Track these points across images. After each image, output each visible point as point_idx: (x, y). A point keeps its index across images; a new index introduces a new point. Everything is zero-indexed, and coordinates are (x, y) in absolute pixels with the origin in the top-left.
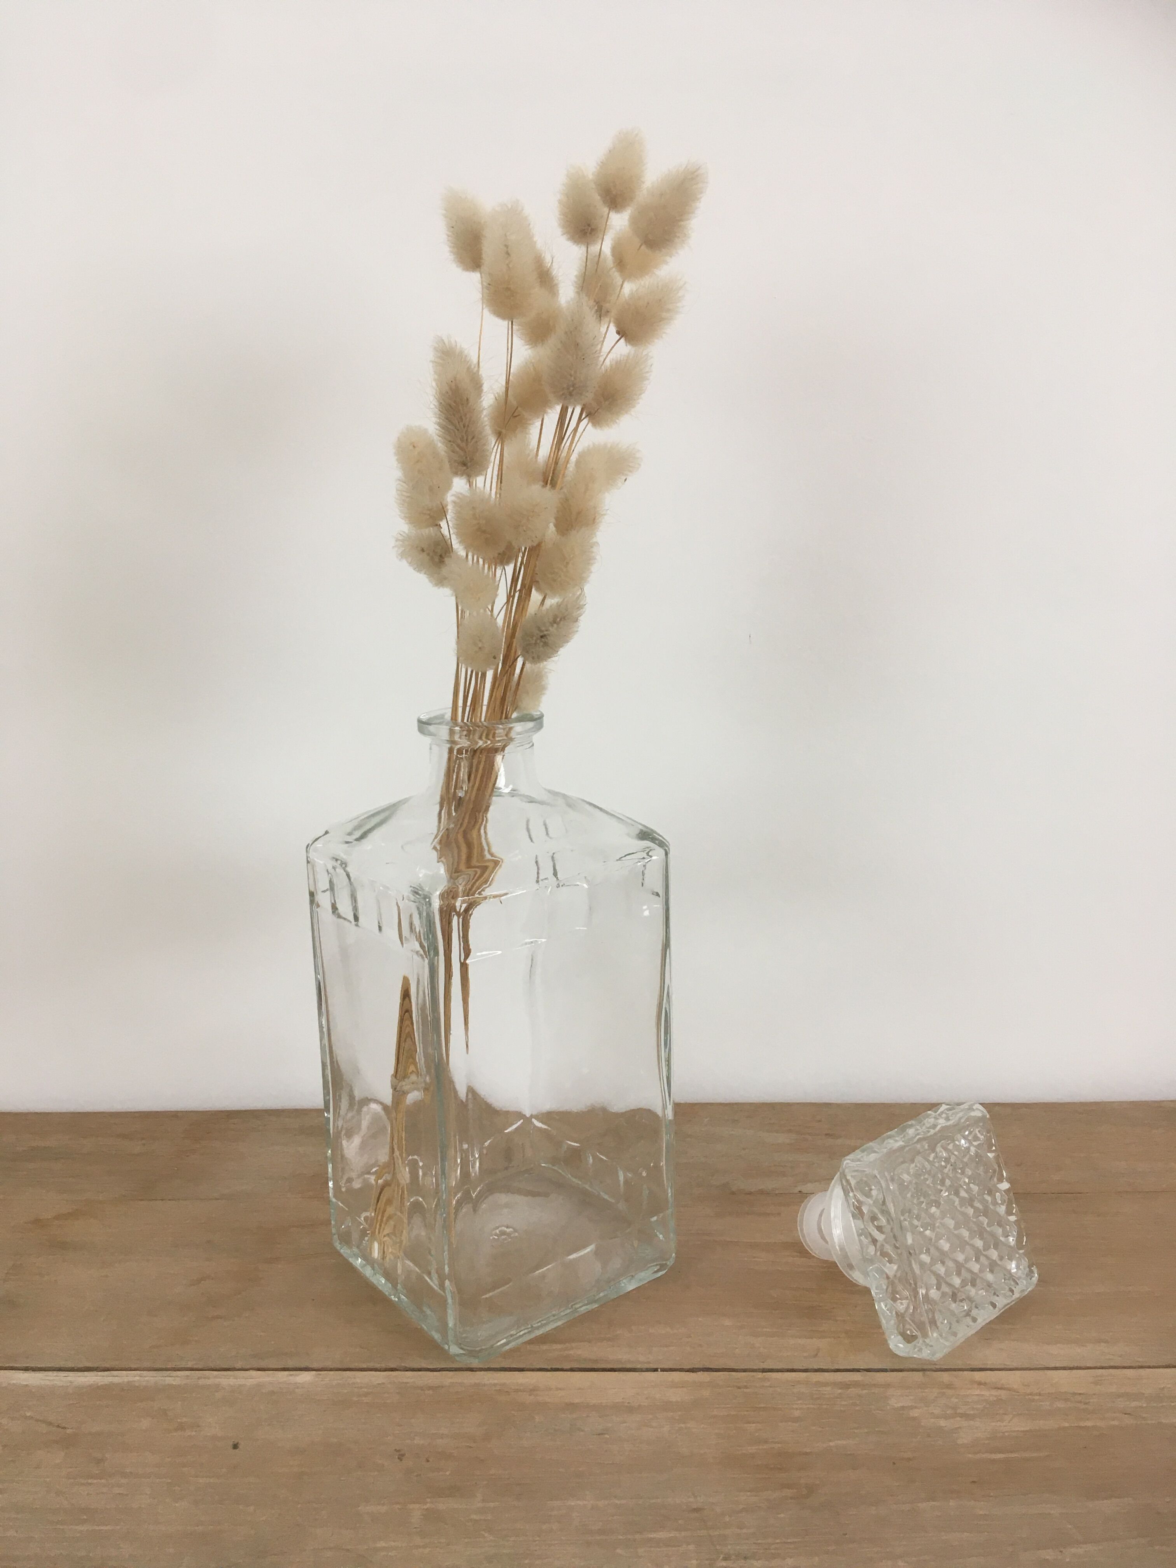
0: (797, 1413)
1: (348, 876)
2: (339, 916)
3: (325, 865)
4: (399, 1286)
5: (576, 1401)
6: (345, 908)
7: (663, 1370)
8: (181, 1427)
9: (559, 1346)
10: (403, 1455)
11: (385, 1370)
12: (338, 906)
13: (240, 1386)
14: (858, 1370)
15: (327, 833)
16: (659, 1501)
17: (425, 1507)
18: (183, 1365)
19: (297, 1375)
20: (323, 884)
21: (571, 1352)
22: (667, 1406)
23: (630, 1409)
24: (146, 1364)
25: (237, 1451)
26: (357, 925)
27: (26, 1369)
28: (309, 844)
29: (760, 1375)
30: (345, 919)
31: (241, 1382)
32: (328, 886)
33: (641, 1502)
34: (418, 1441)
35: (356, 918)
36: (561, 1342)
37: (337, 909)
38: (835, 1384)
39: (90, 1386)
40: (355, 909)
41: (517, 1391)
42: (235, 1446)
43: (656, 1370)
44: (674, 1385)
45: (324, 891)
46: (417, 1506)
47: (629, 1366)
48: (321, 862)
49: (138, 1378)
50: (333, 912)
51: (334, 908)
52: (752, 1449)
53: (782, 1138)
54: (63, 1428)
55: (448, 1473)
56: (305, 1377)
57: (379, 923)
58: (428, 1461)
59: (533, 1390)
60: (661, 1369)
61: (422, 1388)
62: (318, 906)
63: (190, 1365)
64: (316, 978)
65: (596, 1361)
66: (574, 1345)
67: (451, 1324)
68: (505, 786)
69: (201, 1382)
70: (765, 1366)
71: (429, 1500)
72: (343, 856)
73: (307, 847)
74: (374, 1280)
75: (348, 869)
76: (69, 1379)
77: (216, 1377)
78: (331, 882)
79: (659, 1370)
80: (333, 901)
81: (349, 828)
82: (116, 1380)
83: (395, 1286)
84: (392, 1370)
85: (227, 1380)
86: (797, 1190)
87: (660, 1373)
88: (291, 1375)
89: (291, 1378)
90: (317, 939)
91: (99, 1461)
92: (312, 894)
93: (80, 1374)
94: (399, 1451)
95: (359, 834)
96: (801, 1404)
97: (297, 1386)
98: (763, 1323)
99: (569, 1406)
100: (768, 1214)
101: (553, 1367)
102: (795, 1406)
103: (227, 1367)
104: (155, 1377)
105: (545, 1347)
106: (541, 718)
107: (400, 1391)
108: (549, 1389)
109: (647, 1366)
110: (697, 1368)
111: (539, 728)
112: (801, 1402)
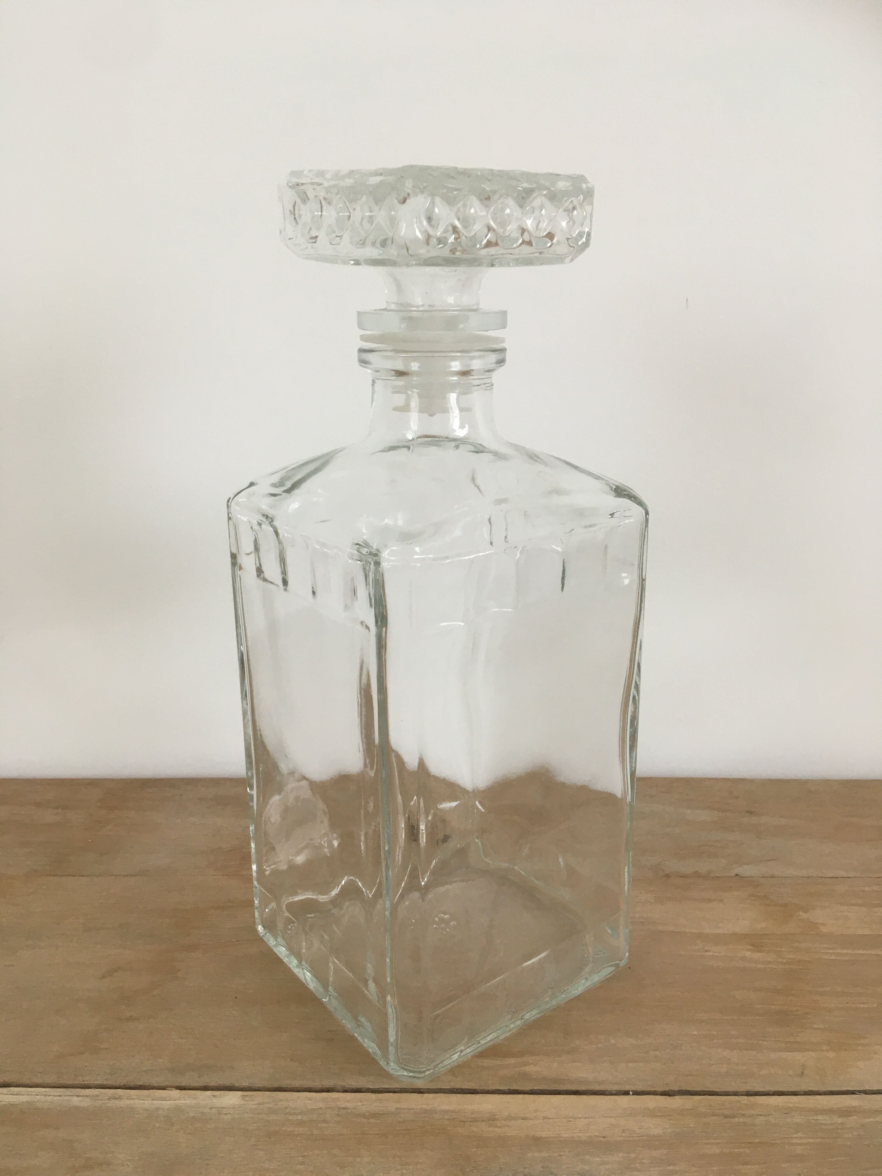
0: (799, 1150)
1: (277, 533)
2: (265, 580)
3: (250, 522)
4: (330, 988)
5: (544, 1134)
6: (272, 571)
7: (636, 1093)
9: (512, 1061)
12: (264, 568)
13: (158, 1109)
14: (853, 1093)
15: (252, 484)
19: (220, 1096)
20: (247, 546)
21: (527, 1069)
24: (51, 1079)
26: (285, 590)
28: (230, 498)
29: (745, 1099)
30: (272, 583)
32: (251, 548)
35: (285, 582)
37: (262, 572)
38: (830, 1111)
40: (284, 572)
41: (475, 1120)
43: (626, 1093)
44: (652, 1114)
45: (248, 554)
47: (597, 1088)
48: (245, 519)
50: (258, 576)
51: (259, 571)
56: (232, 1099)
57: (313, 588)
59: (492, 1119)
60: (632, 1091)
61: (363, 1116)
62: (241, 568)
64: (239, 648)
65: (557, 1081)
67: (392, 1039)
68: (460, 428)
69: (112, 1104)
72: (271, 512)
73: (228, 501)
74: (301, 976)
75: (275, 523)
78: (256, 542)
79: (631, 1093)
80: (258, 565)
81: (276, 479)
83: (326, 987)
84: (328, 1090)
86: (733, 873)
88: (214, 1096)
89: (214, 1100)
90: (240, 605)
92: (234, 556)
95: (289, 484)
96: (801, 1138)
97: (220, 1111)
98: (733, 1032)
99: (537, 1141)
100: (710, 901)
101: (511, 1088)
102: (794, 1141)
103: (141, 1084)
104: (60, 1096)
105: (498, 1062)
106: (503, 350)
107: (339, 1119)
108: (509, 1118)
109: (615, 1088)
110: (674, 1091)
111: (501, 362)
112: (800, 1134)
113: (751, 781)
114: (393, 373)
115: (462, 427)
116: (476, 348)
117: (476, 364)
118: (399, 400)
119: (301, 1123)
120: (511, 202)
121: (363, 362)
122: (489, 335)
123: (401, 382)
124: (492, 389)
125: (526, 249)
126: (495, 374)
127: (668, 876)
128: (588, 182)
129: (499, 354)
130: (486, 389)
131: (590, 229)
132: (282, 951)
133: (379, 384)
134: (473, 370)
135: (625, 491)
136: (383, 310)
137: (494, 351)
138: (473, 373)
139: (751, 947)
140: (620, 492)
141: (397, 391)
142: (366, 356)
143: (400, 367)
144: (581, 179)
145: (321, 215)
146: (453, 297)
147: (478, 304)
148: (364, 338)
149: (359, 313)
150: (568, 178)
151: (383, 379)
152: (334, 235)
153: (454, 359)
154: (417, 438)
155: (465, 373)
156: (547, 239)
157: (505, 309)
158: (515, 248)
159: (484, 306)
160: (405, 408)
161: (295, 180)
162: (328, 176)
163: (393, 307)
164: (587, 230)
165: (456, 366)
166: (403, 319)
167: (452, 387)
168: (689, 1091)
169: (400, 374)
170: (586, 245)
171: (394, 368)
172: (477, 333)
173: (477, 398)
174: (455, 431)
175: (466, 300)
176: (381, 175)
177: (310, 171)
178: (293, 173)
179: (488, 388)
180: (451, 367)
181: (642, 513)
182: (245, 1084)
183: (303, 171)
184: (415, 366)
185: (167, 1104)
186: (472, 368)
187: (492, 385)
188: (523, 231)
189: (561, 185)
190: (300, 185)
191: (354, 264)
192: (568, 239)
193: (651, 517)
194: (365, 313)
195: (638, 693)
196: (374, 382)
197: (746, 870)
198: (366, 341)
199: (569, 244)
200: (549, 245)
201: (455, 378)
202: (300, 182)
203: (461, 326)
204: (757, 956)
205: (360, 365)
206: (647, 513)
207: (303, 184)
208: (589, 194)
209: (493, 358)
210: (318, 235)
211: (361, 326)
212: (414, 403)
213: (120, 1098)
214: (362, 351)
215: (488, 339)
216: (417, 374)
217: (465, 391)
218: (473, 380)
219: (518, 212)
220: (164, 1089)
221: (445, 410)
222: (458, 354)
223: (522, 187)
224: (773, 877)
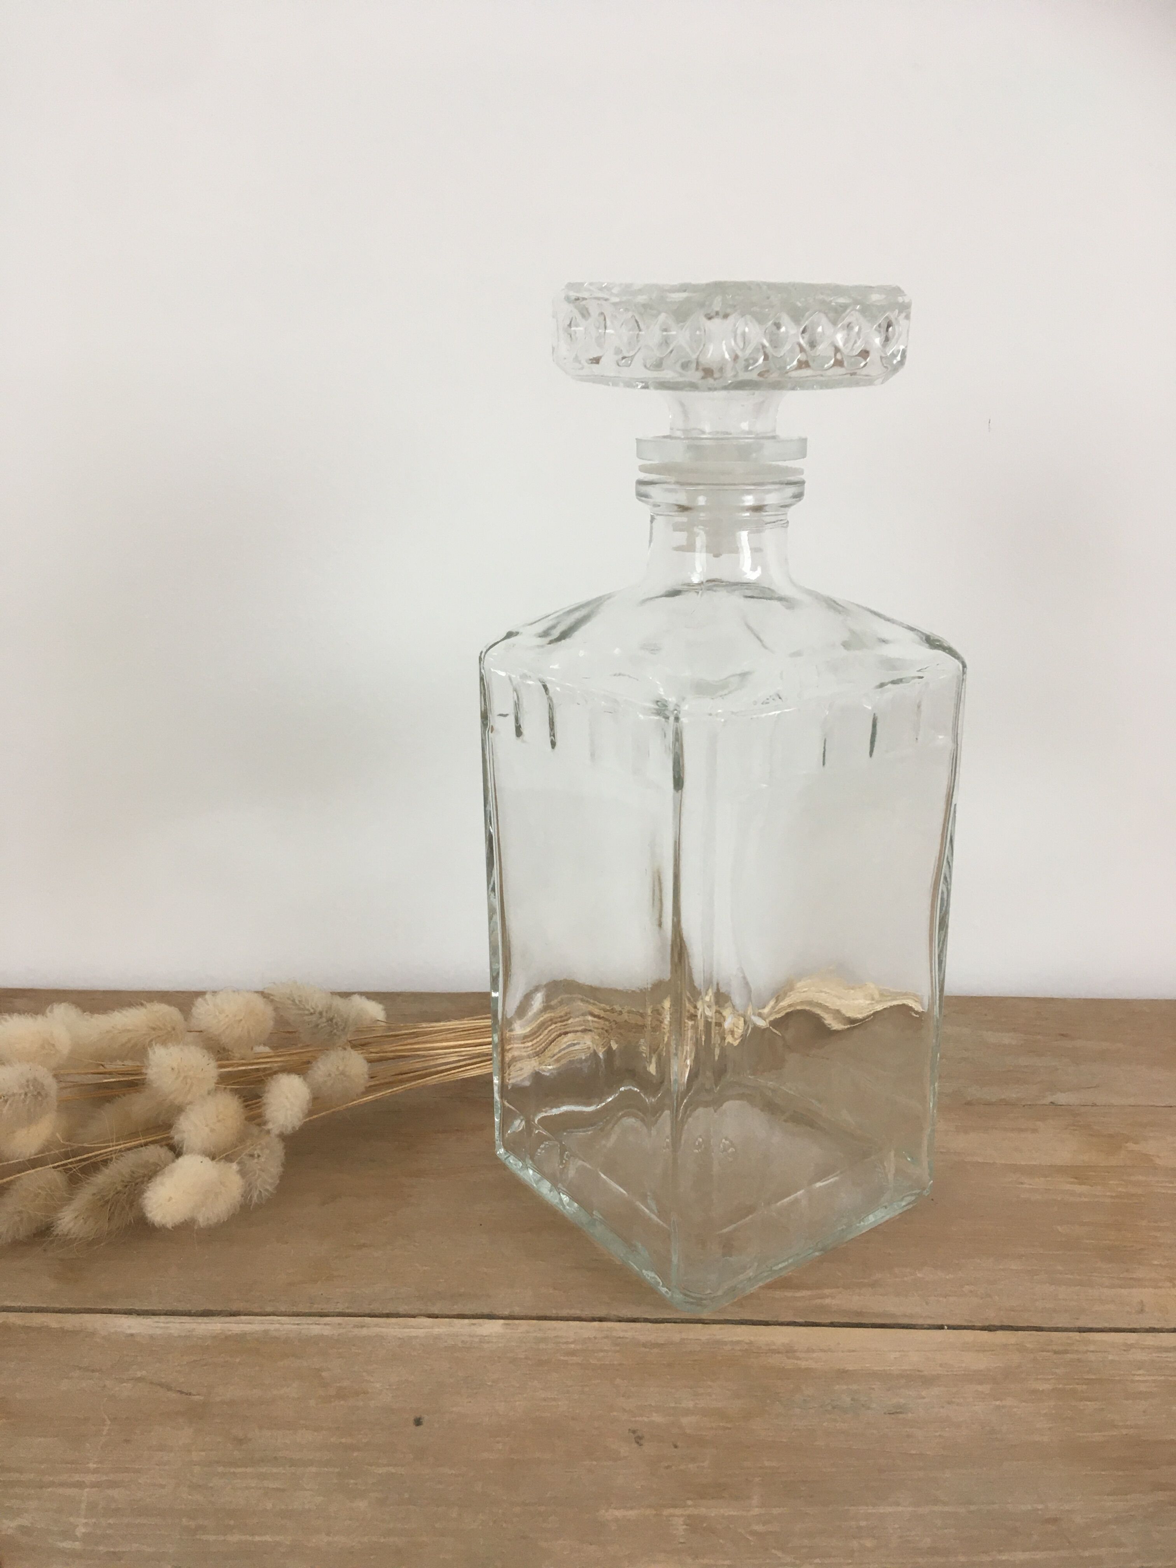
0: (1143, 1388)
5: (850, 1367)
7: (950, 1327)
8: (341, 1395)
9: (806, 1293)
10: (640, 1438)
11: (593, 1319)
13: (411, 1337)
16: (996, 1506)
17: (687, 1512)
18: (331, 1308)
21: (827, 1301)
22: (971, 1377)
23: (928, 1381)
25: (420, 1428)
27: (129, 1312)
28: (483, 651)
31: (414, 1332)
33: (972, 1508)
34: (657, 1418)
36: (808, 1288)
39: (215, 1337)
41: (771, 1352)
42: (418, 1422)
43: (941, 1327)
44: (981, 1349)
46: (678, 1511)
47: (904, 1321)
49: (277, 1326)
52: (1098, 1437)
53: (1007, 1039)
54: (187, 1394)
55: (706, 1464)
56: (494, 1327)
58: (676, 1447)
59: (789, 1351)
61: (644, 1345)
63: (340, 1308)
65: (860, 1314)
66: (827, 1291)
68: (751, 570)
69: (359, 1332)
70: (1080, 1324)
71: (689, 1502)
73: (480, 655)
76: (187, 1326)
77: (377, 1325)
79: (946, 1327)
82: (247, 1328)
84: (601, 1320)
85: (393, 1329)
86: (1047, 1101)
87: (946, 1332)
88: (474, 1324)
89: (474, 1329)
91: (240, 1442)
92: (484, 717)
93: (200, 1319)
94: (634, 1432)
95: (556, 633)
96: (1143, 1375)
97: (483, 1339)
98: (1060, 1268)
99: (843, 1375)
100: (1021, 1130)
101: (807, 1320)
102: (1137, 1378)
103: (388, 1312)
104: (298, 1324)
105: (789, 1294)
106: (802, 483)
107: (618, 1348)
108: (810, 1350)
109: (930, 1322)
110: (994, 1326)
111: (799, 496)
112: (1141, 1372)
113: (1064, 1001)
114: (676, 508)
115: (754, 569)
116: (770, 481)
117: (772, 498)
118: (681, 538)
119: (573, 1353)
120: (824, 319)
121: (641, 495)
122: (789, 466)
123: (682, 518)
124: (787, 527)
125: (839, 370)
126: (791, 511)
127: (969, 1103)
128: (905, 295)
129: (799, 486)
130: (782, 527)
131: (906, 347)
132: (529, 1175)
133: (660, 521)
134: (766, 505)
135: (939, 641)
136: (665, 437)
137: (790, 483)
138: (767, 508)
139: (1072, 1180)
140: (932, 642)
141: (677, 528)
142: (644, 489)
143: (684, 502)
144: (898, 291)
145: (605, 333)
146: (748, 422)
147: (774, 431)
148: (643, 469)
149: (638, 441)
150: (881, 289)
151: (666, 515)
152: (621, 356)
153: (748, 492)
154: (707, 581)
155: (758, 509)
156: (860, 358)
157: (803, 436)
158: (826, 370)
159: (781, 433)
160: (690, 547)
161: (573, 294)
162: (615, 291)
163: (679, 434)
164: (902, 347)
165: (749, 500)
166: (689, 447)
167: (743, 525)
168: (1012, 1326)
169: (683, 509)
170: (902, 363)
171: (675, 503)
172: (774, 463)
173: (769, 535)
174: (746, 574)
175: (761, 427)
176: (685, 291)
177: (591, 284)
178: (571, 286)
179: (785, 525)
180: (743, 502)
181: (959, 666)
182: (506, 1313)
183: (582, 284)
184: (701, 501)
185: (421, 1332)
186: (766, 503)
187: (788, 522)
188: (837, 350)
189: (875, 297)
190: (581, 299)
191: (643, 388)
192: (881, 358)
193: (969, 670)
194: (645, 441)
195: (950, 872)
196: (652, 519)
197: (1061, 1098)
198: (646, 472)
199: (883, 364)
200: (862, 365)
201: (748, 514)
202: (581, 296)
203: (754, 455)
204: (1079, 1189)
205: (640, 500)
206: (964, 666)
207: (584, 299)
208: (905, 308)
209: (791, 490)
210: (599, 355)
211: (639, 455)
212: (701, 540)
213: (367, 1326)
214: (641, 483)
215: (787, 470)
216: (702, 509)
217: (757, 529)
218: (767, 516)
219: (830, 330)
220: (414, 1316)
221: (735, 550)
222: (752, 487)
223: (836, 303)
224: (1094, 1105)
